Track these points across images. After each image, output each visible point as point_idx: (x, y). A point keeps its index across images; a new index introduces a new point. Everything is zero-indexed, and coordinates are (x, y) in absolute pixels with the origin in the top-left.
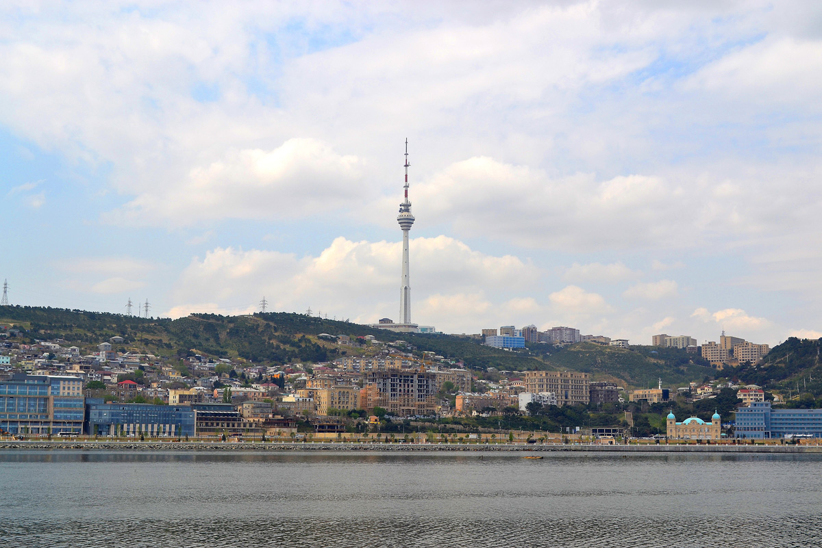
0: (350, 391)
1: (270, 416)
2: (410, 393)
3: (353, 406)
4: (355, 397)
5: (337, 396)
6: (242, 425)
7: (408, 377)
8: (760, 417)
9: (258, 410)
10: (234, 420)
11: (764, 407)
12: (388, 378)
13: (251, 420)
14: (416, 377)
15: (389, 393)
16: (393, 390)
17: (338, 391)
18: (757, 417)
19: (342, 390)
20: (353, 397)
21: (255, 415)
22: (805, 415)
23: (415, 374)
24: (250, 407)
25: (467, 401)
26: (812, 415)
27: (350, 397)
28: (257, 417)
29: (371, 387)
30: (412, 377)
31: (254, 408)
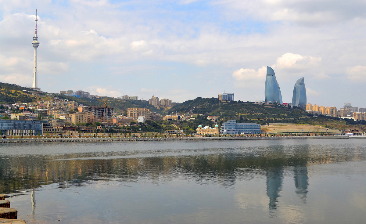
0: (83, 115)
1: (64, 126)
2: (105, 116)
3: (84, 121)
4: (85, 117)
5: (79, 117)
6: (52, 130)
7: (104, 109)
8: (234, 126)
9: (59, 123)
10: (49, 127)
11: (234, 122)
12: (97, 109)
13: (56, 127)
14: (107, 109)
15: (98, 116)
16: (99, 115)
17: (79, 115)
18: (232, 126)
19: (80, 114)
20: (84, 117)
21: (57, 125)
22: (248, 125)
23: (107, 108)
24: (55, 122)
25: (118, 120)
26: (250, 125)
27: (83, 117)
28: (59, 126)
29: (89, 113)
30: (105, 109)
31: (57, 122)
